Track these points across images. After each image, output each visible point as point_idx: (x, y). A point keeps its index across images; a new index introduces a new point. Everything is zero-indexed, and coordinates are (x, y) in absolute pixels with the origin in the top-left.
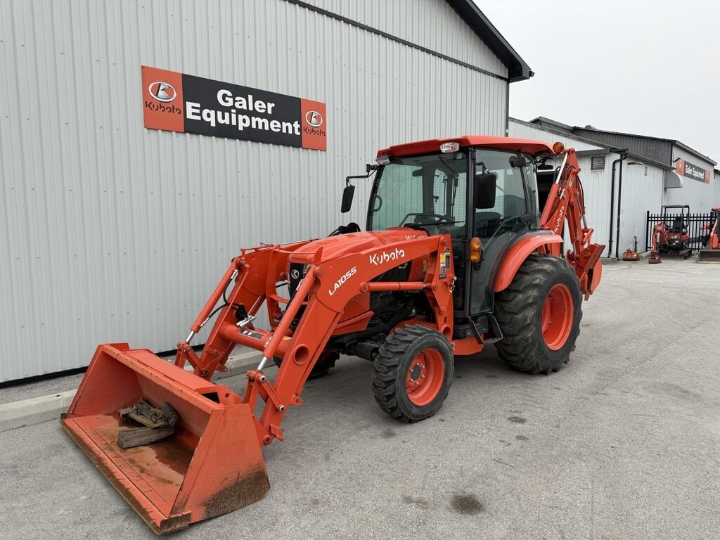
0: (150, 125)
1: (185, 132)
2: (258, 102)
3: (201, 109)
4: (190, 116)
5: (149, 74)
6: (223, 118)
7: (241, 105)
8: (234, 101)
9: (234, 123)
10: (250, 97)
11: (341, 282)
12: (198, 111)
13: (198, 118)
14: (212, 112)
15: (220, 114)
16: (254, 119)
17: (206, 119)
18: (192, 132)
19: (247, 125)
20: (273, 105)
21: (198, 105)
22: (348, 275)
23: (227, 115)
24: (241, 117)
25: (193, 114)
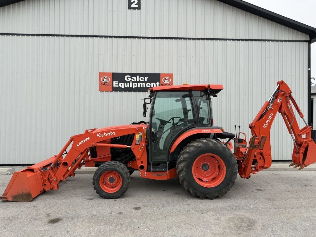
0: (101, 90)
1: (113, 91)
2: (141, 78)
3: (119, 83)
4: (114, 86)
5: (101, 75)
6: (127, 85)
7: (134, 80)
8: (131, 79)
9: (131, 86)
10: (138, 77)
11: (82, 142)
12: (118, 84)
13: (118, 86)
14: (123, 84)
15: (125, 84)
16: (139, 84)
17: (120, 86)
18: (115, 91)
19: (136, 86)
20: (148, 78)
21: (118, 82)
22: (86, 140)
23: (128, 84)
24: (134, 84)
25: (116, 85)
